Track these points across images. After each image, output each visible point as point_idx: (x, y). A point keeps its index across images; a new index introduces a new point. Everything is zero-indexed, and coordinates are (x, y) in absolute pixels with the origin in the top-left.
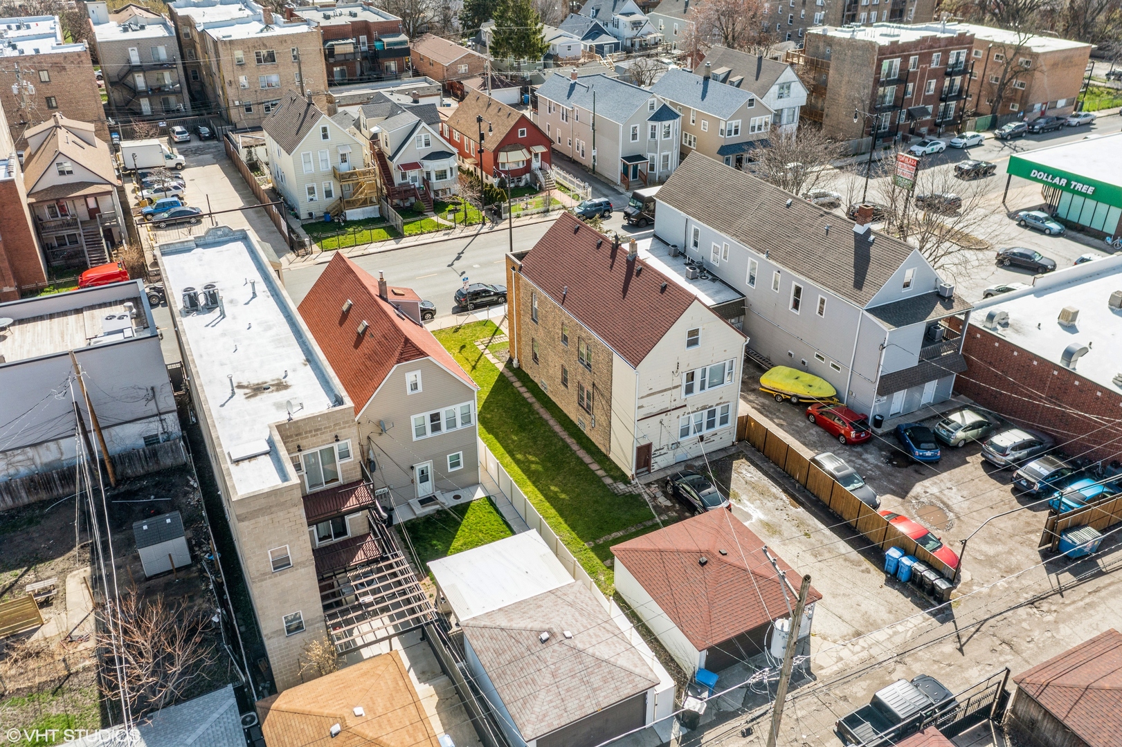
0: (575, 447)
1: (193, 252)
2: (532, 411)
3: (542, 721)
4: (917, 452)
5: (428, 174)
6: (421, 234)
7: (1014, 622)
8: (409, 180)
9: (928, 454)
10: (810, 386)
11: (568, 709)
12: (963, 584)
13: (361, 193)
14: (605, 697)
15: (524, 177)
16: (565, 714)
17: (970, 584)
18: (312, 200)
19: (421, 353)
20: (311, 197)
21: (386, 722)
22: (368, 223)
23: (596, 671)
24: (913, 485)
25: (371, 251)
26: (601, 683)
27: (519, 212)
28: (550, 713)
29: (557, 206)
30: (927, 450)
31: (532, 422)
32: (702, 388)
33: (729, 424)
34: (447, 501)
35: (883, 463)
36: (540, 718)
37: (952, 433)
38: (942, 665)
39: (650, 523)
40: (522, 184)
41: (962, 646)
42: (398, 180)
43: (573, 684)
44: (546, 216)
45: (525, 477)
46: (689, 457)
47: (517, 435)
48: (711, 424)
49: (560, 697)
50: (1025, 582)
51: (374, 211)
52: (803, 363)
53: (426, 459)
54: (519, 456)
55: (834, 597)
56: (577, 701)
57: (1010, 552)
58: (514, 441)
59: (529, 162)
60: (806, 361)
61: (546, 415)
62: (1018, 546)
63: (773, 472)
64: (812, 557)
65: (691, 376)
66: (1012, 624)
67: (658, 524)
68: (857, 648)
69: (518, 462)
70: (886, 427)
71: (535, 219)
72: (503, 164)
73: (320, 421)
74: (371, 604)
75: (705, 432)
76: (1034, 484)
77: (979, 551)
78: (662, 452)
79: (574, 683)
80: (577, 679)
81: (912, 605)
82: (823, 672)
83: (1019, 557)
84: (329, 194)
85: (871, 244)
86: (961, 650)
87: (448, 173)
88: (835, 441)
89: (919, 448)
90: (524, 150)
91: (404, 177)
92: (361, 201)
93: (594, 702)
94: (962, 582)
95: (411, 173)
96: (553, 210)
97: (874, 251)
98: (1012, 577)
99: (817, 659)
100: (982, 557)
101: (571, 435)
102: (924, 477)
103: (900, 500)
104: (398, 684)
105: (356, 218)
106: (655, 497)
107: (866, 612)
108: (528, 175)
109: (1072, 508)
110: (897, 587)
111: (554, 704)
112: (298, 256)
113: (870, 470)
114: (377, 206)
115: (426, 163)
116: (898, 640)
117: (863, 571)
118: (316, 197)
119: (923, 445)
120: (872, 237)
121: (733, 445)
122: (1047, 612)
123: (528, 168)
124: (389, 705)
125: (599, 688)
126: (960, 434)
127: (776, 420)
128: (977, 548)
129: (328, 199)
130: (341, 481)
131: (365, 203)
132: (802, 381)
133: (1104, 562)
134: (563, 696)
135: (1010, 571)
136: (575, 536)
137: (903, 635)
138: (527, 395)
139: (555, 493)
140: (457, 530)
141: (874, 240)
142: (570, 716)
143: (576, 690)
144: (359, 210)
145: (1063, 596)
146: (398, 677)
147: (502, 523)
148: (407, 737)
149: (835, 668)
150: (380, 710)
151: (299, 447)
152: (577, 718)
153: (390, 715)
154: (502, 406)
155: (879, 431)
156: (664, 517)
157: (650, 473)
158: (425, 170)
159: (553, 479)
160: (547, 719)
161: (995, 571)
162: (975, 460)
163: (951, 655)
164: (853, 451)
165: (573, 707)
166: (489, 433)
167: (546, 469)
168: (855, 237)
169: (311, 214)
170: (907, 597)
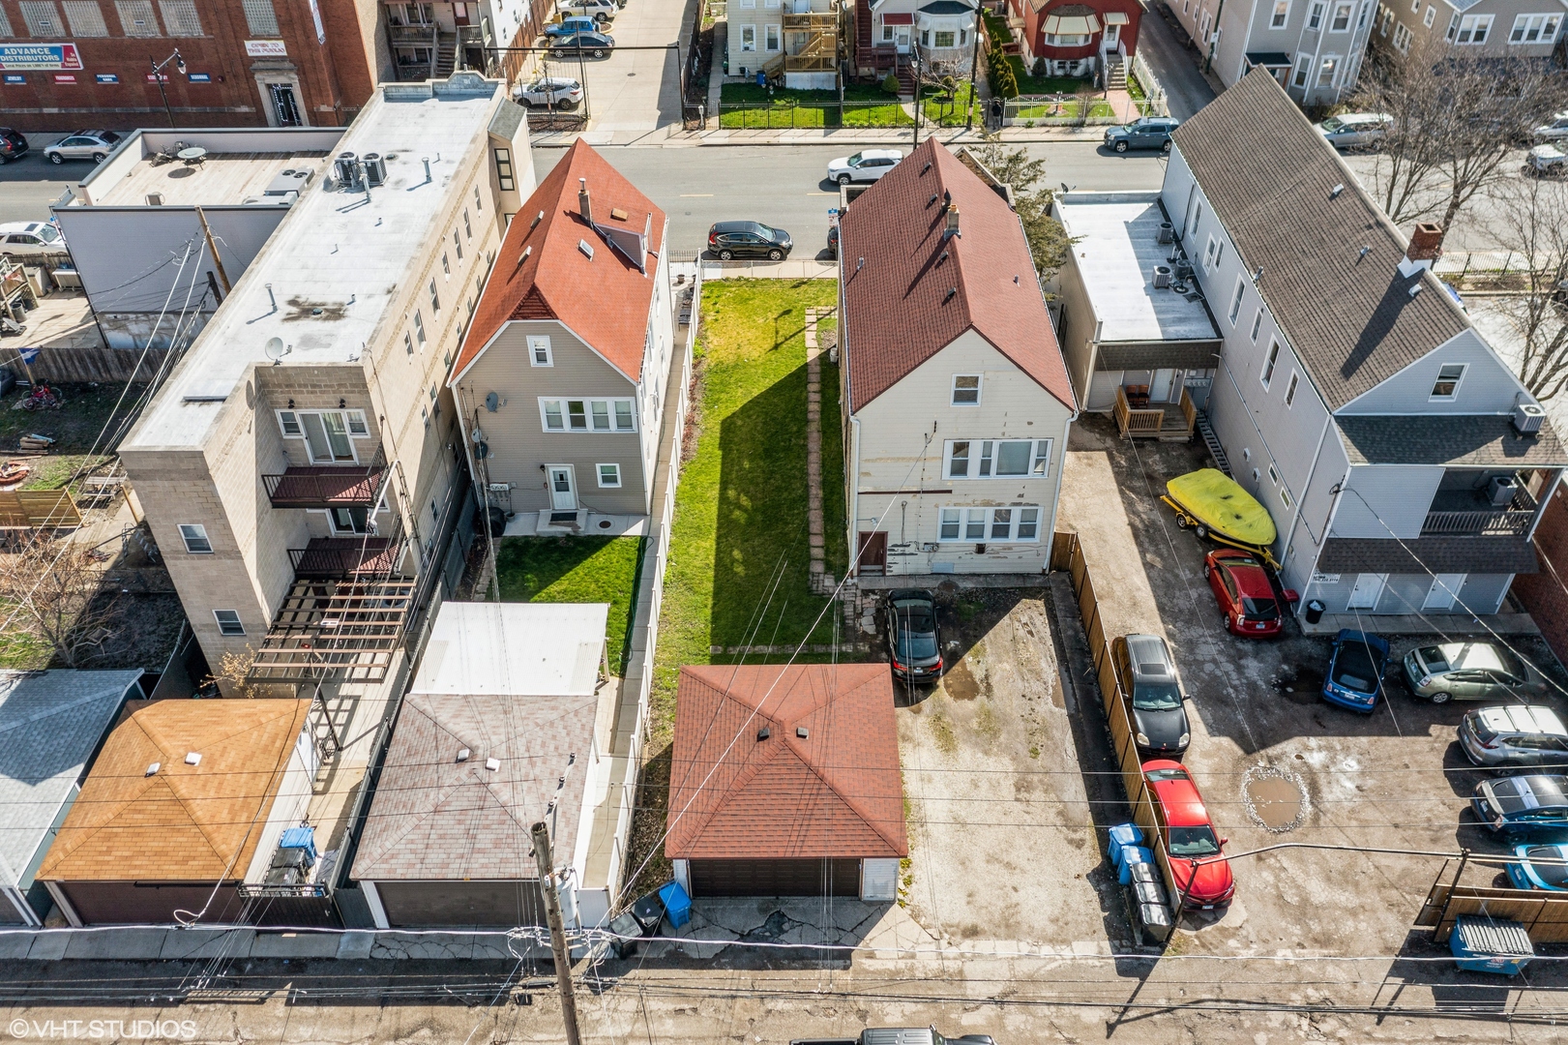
0: (815, 504)
1: (425, 102)
2: (802, 434)
3: (386, 861)
4: (1331, 685)
5: (926, 34)
6: (868, 127)
7: (1247, 1024)
8: (895, 39)
9: (1350, 695)
10: (1238, 517)
11: (426, 861)
12: (1218, 929)
13: (813, 50)
14: (483, 866)
15: (1083, 61)
16: (419, 866)
17: (1228, 933)
18: (747, 49)
19: (549, 313)
20: (747, 44)
21: (216, 783)
22: (807, 97)
23: (494, 827)
24: (1288, 737)
25: (782, 140)
26: (490, 846)
27: (1032, 119)
28: (401, 856)
29: (1099, 119)
30: (1350, 688)
31: (788, 449)
32: (985, 470)
33: (1037, 539)
34: (589, 526)
35: (1268, 682)
36: (385, 857)
37: (1425, 675)
38: (1058, 1036)
39: (821, 649)
40: (1078, 72)
41: (1119, 1022)
42: (878, 36)
43: (453, 832)
44: (1073, 132)
45: (715, 526)
46: (956, 571)
47: (751, 461)
48: (1001, 531)
49: (426, 841)
50: (1331, 971)
51: (828, 80)
52: (1255, 475)
53: (565, 461)
54: (731, 493)
55: (988, 862)
56: (445, 856)
57: (1353, 913)
58: (741, 469)
59: (1097, 38)
60: (1259, 474)
61: (814, 444)
62: (1381, 906)
63: (1069, 637)
64: (1013, 789)
65: (961, 448)
66: (1241, 1027)
67: (830, 654)
68: (953, 951)
69: (723, 499)
70: (1323, 627)
71: (1055, 134)
72: (1052, 36)
73: (317, 375)
74: (330, 631)
75: (987, 539)
76: (1497, 815)
77: (1298, 887)
78: (908, 550)
79: (456, 831)
80: (463, 827)
81: (1100, 926)
82: (868, 964)
83: (1363, 926)
84: (772, 44)
85: (1410, 299)
86: (1111, 1028)
87: (957, 38)
88: (1216, 620)
89: (1337, 679)
90: (1092, 18)
91: (888, 33)
92: (811, 62)
93: (463, 866)
94: (1219, 924)
95: (901, 30)
96: (1092, 125)
97: (1407, 313)
98: (1314, 953)
99: (875, 940)
100: (1294, 900)
101: (824, 484)
102: (1319, 727)
103: (1240, 752)
104: (274, 742)
105: (799, 86)
106: (862, 613)
107: (1017, 905)
108: (1092, 60)
109: (1532, 885)
110: (1103, 887)
111: (413, 846)
112: (685, 129)
113: (1235, 688)
114: (834, 74)
115: (925, 16)
116: (1024, 968)
117: (1071, 842)
118: (754, 45)
119: (1345, 678)
120: (1417, 287)
121: (1043, 573)
122: (1324, 1035)
123: (1092, 49)
124: (239, 764)
125: (481, 851)
126: (1441, 681)
127: (1149, 556)
128: (1300, 881)
129: (771, 51)
130: (356, 461)
131: (815, 65)
132: (1229, 507)
133: (1522, 1000)
134: (430, 842)
135: (1323, 941)
136: (709, 630)
137: (1041, 963)
138: (814, 407)
139: (734, 561)
140: (570, 570)
141: (1417, 294)
142: (424, 871)
143: (452, 841)
144: (806, 75)
145: (1379, 1022)
146: (282, 736)
147: (632, 578)
148: (226, 811)
149: (891, 965)
150: (222, 766)
151: (291, 402)
152: (430, 877)
153: (229, 776)
154: (766, 413)
155: (1308, 628)
156: (848, 648)
157: (884, 575)
158: (921, 27)
159: (747, 541)
160: (393, 861)
161: (1297, 930)
162: (1444, 735)
163: (1087, 1028)
164: (1233, 645)
165: (435, 861)
166: (720, 448)
167: (750, 523)
168: (1395, 279)
169: (742, 70)
170: (1103, 909)
